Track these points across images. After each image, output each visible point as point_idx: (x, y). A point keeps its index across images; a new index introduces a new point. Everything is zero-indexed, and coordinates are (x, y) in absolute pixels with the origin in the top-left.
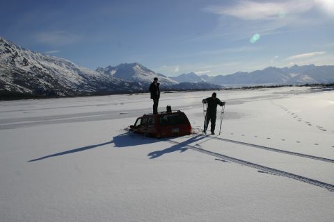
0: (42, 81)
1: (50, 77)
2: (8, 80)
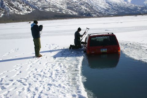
0: (83, 7)
1: (88, 4)
2: (64, 7)
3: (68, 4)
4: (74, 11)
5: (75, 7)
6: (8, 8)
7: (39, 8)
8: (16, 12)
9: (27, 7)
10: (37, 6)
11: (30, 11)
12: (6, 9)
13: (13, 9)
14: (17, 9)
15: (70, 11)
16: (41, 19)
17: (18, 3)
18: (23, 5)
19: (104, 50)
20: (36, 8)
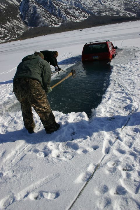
3: (126, 4)
4: (133, 13)
5: (134, 8)
6: (65, 16)
7: (95, 13)
8: (73, 19)
9: (83, 13)
10: (93, 11)
11: (86, 17)
12: (63, 18)
13: (70, 17)
14: (73, 16)
15: (128, 13)
16: (97, 25)
17: (75, 10)
18: (79, 11)
19: (96, 57)
20: (92, 14)
